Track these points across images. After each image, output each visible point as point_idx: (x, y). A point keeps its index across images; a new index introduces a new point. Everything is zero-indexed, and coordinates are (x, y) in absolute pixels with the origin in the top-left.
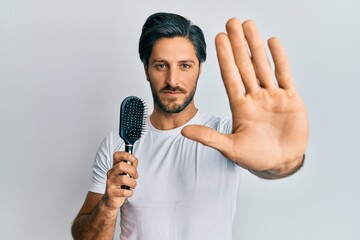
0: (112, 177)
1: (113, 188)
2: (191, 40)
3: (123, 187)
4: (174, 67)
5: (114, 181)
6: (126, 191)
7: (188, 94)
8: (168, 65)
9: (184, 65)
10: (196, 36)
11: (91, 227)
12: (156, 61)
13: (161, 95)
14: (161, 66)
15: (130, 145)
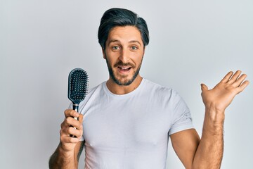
2: (138, 28)
3: (71, 136)
4: (126, 48)
5: (65, 131)
8: (121, 47)
10: (142, 25)
13: (115, 70)
14: (115, 47)
15: (76, 105)
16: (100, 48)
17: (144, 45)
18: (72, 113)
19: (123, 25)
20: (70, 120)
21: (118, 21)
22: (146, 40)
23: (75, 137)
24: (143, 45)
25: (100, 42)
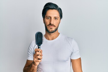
0: (35, 56)
1: (36, 59)
4: (53, 18)
5: (35, 58)
6: (39, 60)
7: (56, 27)
8: (51, 18)
9: (55, 18)
11: (30, 71)
12: (47, 16)
13: (48, 27)
14: (49, 18)
16: (42, 18)
19: (52, 9)
21: (51, 7)
22: (61, 16)
24: (60, 18)
25: (43, 16)
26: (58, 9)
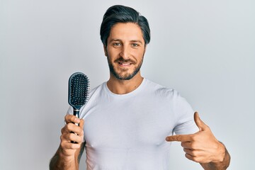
2: (140, 25)
3: (72, 142)
4: (127, 44)
6: (74, 145)
7: (137, 65)
8: (122, 44)
9: (134, 44)
10: (143, 23)
12: (112, 40)
14: (117, 44)
15: (77, 110)
16: (101, 45)
17: (146, 43)
18: (73, 118)
19: (124, 21)
20: (70, 127)
21: (120, 18)
22: (147, 38)
23: (76, 143)
24: (144, 43)
25: (102, 39)
26: (139, 21)
